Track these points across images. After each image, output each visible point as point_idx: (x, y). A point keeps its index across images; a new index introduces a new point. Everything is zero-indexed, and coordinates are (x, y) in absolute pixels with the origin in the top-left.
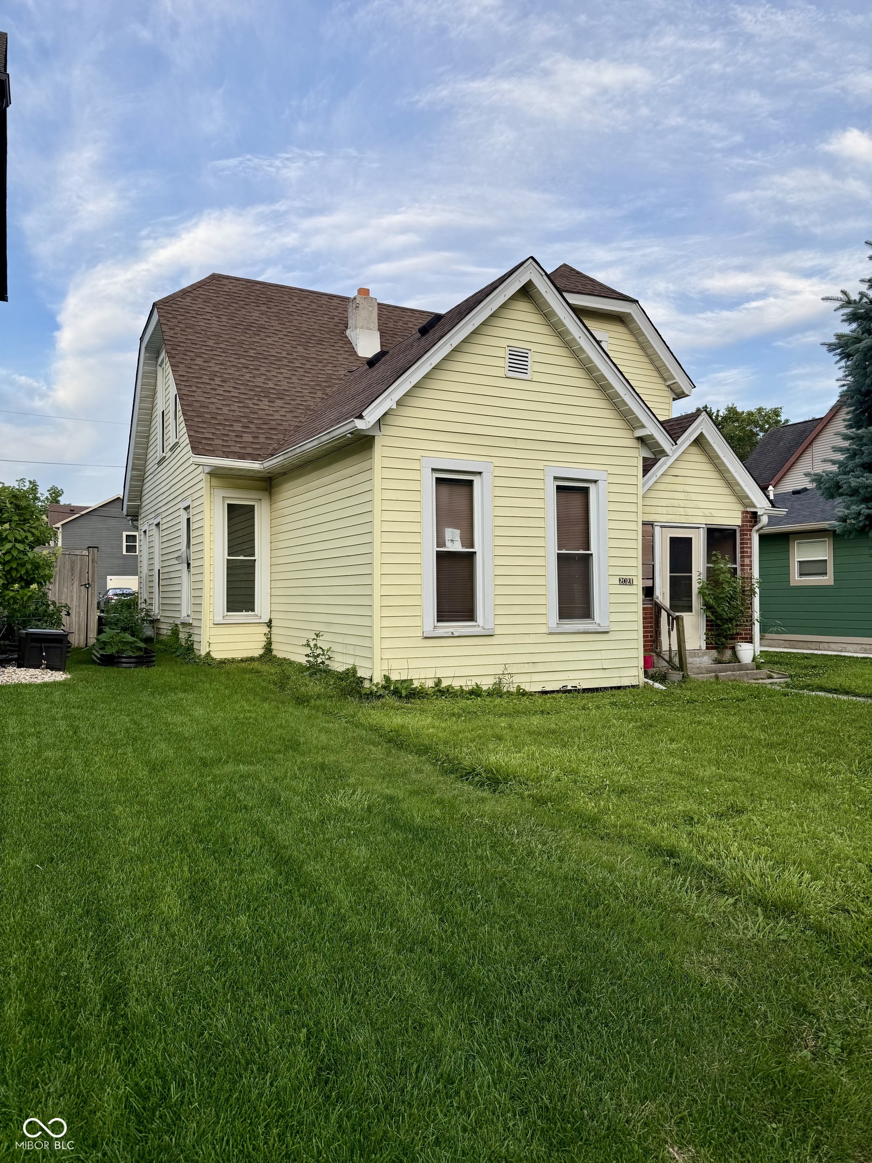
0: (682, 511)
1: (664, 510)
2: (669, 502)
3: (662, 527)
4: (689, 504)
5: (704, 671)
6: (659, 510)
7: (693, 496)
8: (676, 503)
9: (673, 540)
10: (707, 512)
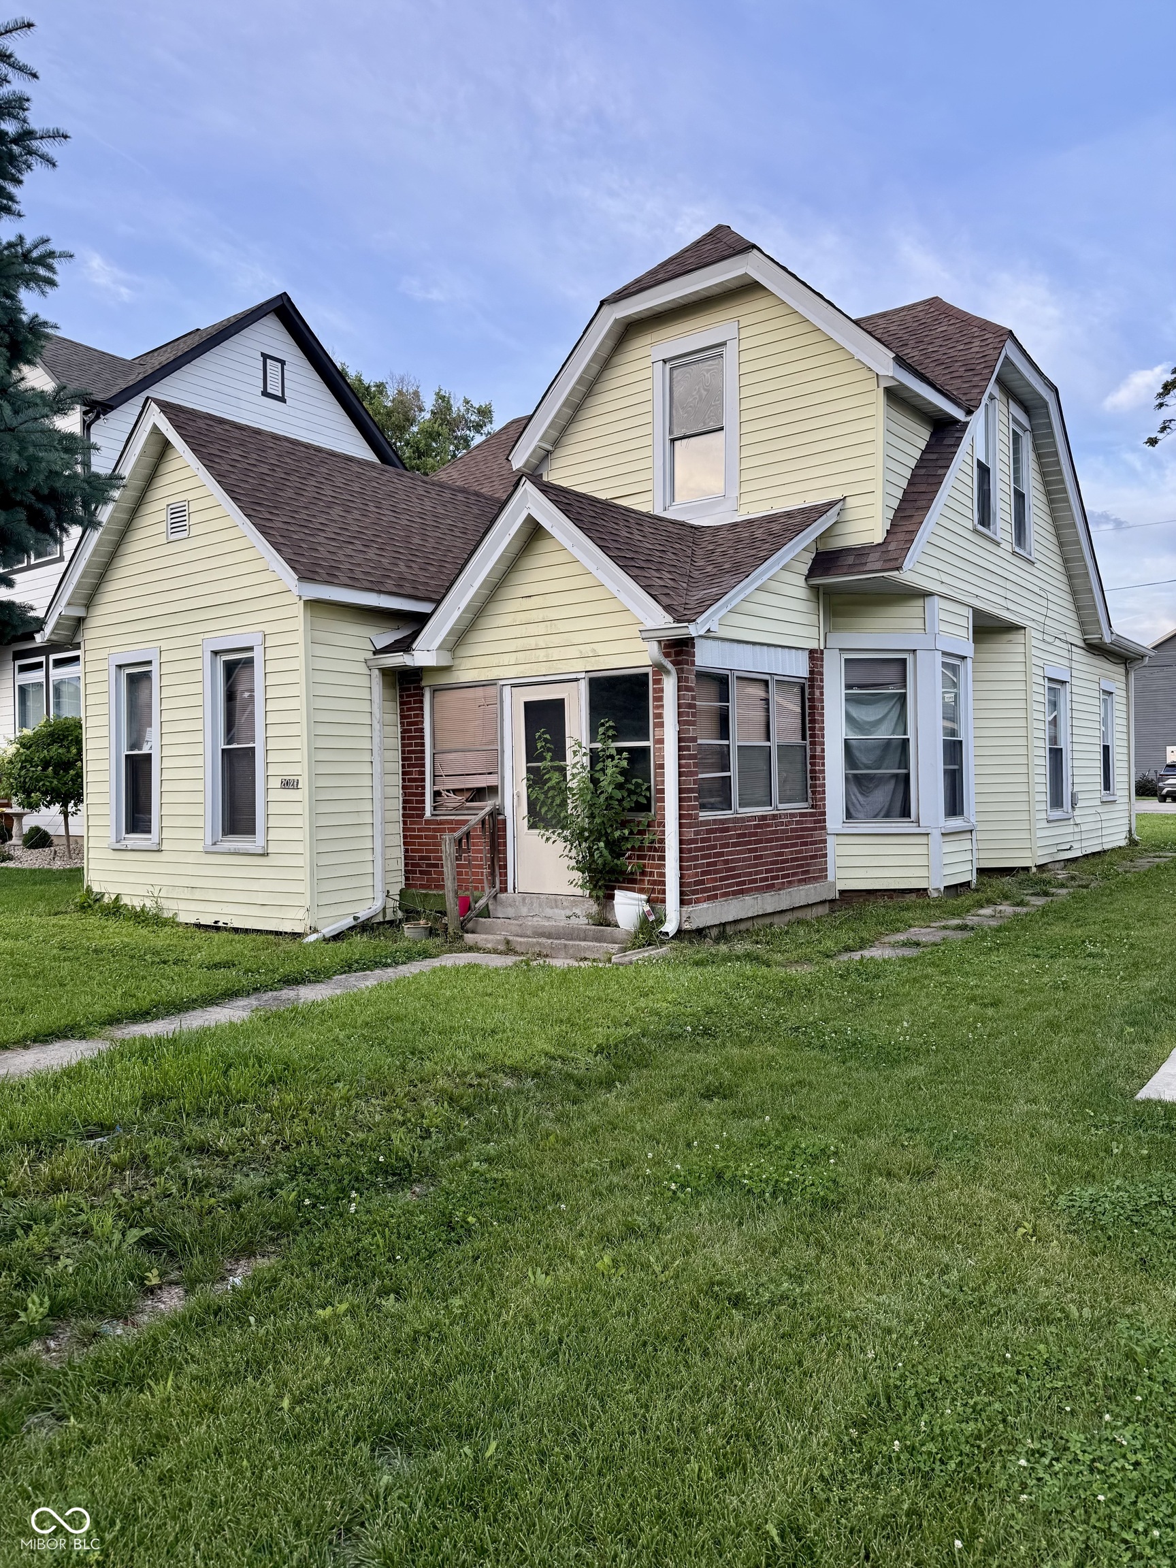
0: (541, 655)
1: (511, 658)
2: (519, 644)
3: (514, 686)
4: (556, 640)
5: (529, 933)
6: (507, 659)
7: (562, 626)
8: (532, 642)
9: (529, 706)
10: (587, 650)
